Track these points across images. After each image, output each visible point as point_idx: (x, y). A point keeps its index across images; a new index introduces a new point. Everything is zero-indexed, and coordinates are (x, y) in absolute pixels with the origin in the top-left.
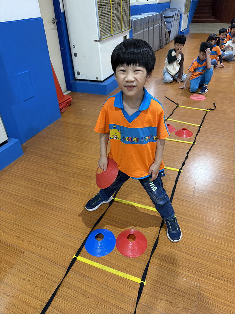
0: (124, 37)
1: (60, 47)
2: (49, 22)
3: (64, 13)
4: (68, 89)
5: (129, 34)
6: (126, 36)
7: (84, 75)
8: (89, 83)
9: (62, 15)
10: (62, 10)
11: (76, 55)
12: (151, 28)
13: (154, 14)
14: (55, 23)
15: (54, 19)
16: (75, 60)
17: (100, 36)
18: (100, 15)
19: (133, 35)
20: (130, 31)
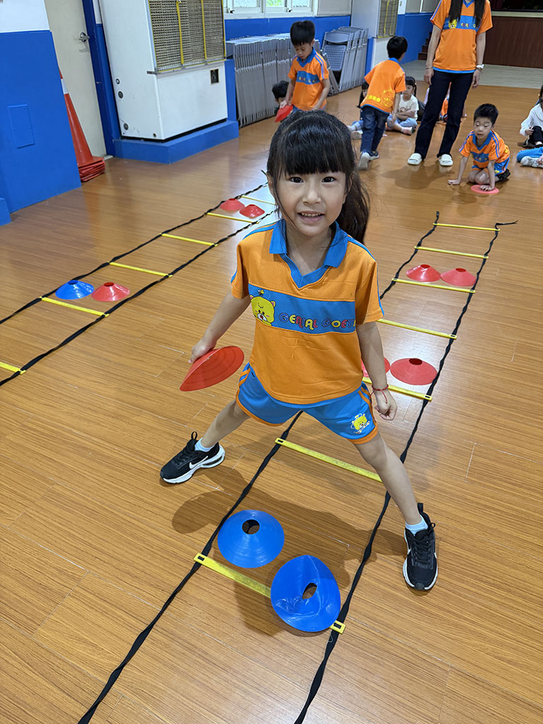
0: (212, 71)
1: (96, 81)
2: (75, 40)
3: (101, 26)
4: (108, 154)
5: (224, 67)
7: (134, 129)
8: (142, 142)
9: (98, 29)
10: (98, 22)
11: (121, 95)
12: (283, 61)
14: (87, 41)
15: (84, 34)
16: (121, 103)
17: (156, 65)
18: (156, 33)
19: (237, 71)
20: (225, 62)
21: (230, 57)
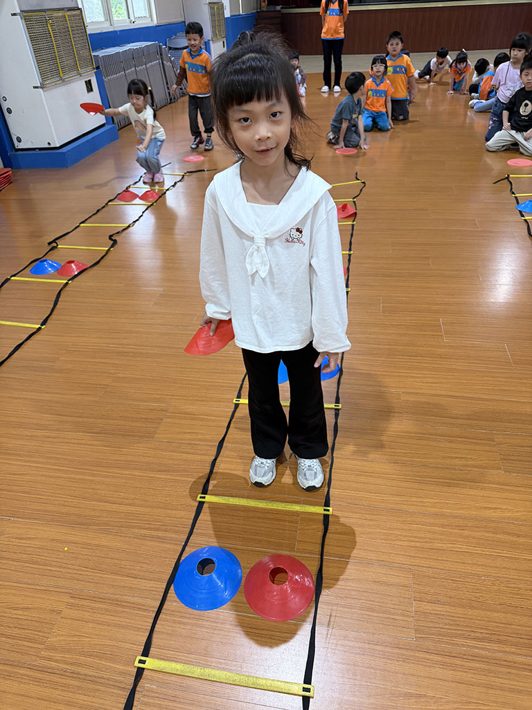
0: (86, 82)
4: (5, 167)
5: (95, 77)
6: (90, 81)
7: (28, 141)
8: (38, 151)
11: (9, 111)
12: (140, 67)
13: (143, 44)
16: (10, 119)
17: (41, 80)
19: (105, 80)
20: (95, 72)
21: (98, 68)
